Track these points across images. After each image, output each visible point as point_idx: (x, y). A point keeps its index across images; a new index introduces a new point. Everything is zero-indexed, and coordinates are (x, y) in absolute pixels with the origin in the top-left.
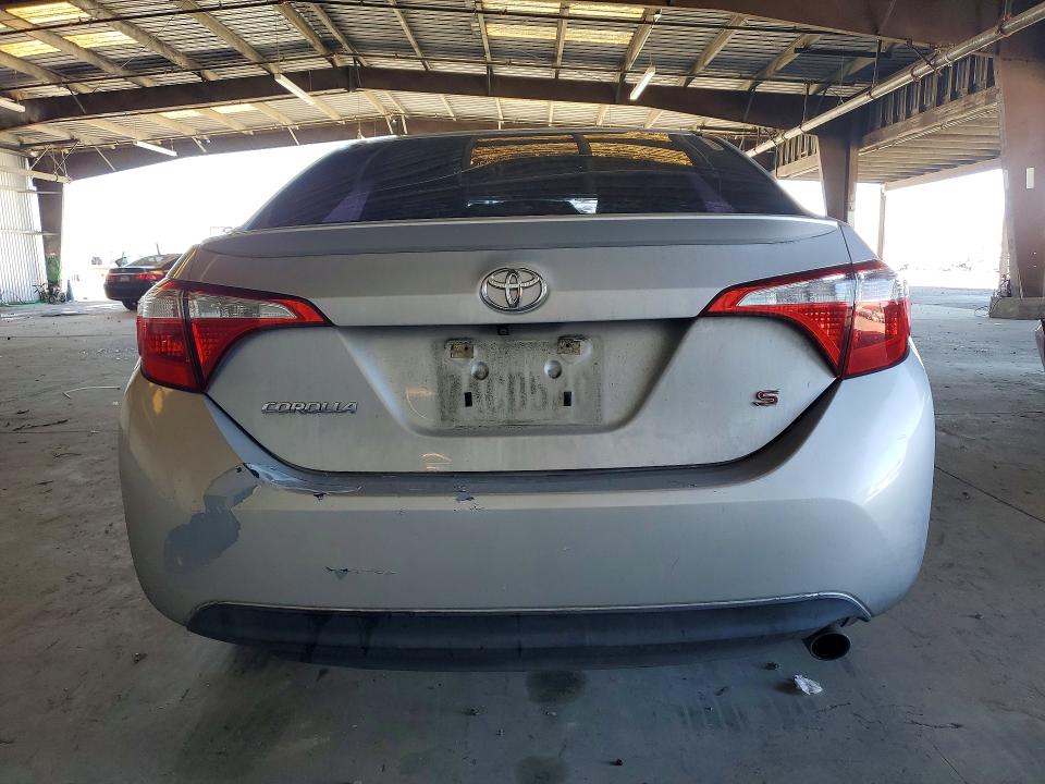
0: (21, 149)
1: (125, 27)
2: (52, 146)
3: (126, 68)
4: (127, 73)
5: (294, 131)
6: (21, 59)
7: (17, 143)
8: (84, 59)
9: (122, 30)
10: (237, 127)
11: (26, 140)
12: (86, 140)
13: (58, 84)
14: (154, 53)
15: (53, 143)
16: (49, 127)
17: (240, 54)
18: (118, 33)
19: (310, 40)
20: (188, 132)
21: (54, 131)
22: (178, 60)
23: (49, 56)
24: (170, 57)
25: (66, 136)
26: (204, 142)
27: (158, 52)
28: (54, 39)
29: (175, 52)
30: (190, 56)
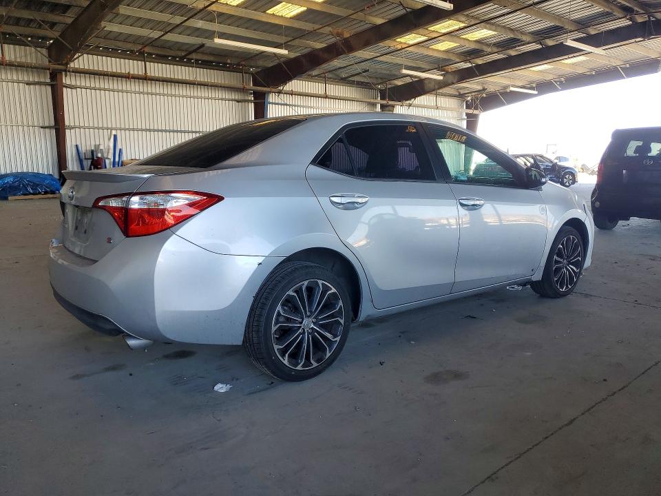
0: (461, 96)
1: (487, 26)
2: (476, 93)
3: (498, 47)
4: (500, 49)
5: (622, 68)
6: (444, 51)
7: (458, 94)
8: (473, 46)
9: (486, 28)
10: (580, 71)
11: (462, 92)
12: (491, 89)
13: (465, 61)
14: (509, 37)
15: (474, 92)
16: (471, 84)
17: (562, 27)
18: (485, 30)
19: (607, 10)
20: (549, 77)
21: (473, 85)
22: (524, 38)
23: (455, 48)
24: (519, 37)
25: (480, 88)
26: (561, 82)
27: (511, 36)
28: (455, 39)
29: (522, 33)
30: (533, 33)
